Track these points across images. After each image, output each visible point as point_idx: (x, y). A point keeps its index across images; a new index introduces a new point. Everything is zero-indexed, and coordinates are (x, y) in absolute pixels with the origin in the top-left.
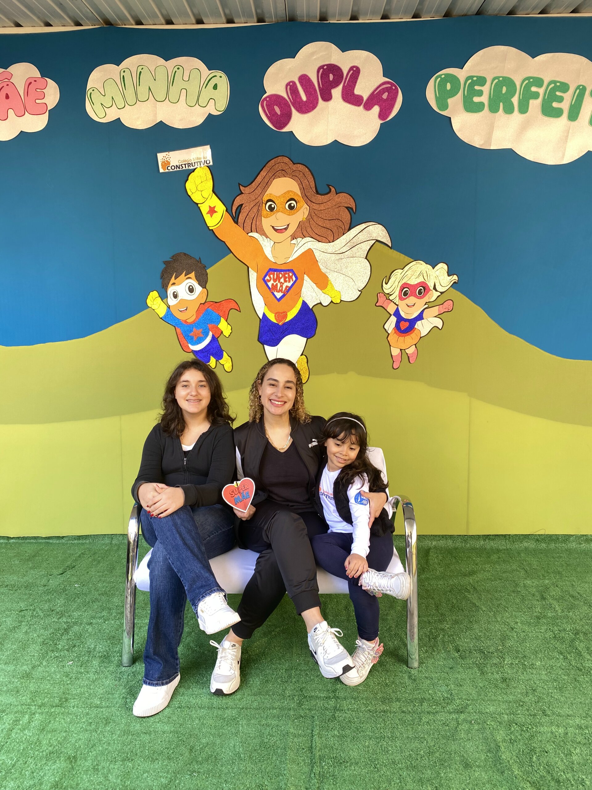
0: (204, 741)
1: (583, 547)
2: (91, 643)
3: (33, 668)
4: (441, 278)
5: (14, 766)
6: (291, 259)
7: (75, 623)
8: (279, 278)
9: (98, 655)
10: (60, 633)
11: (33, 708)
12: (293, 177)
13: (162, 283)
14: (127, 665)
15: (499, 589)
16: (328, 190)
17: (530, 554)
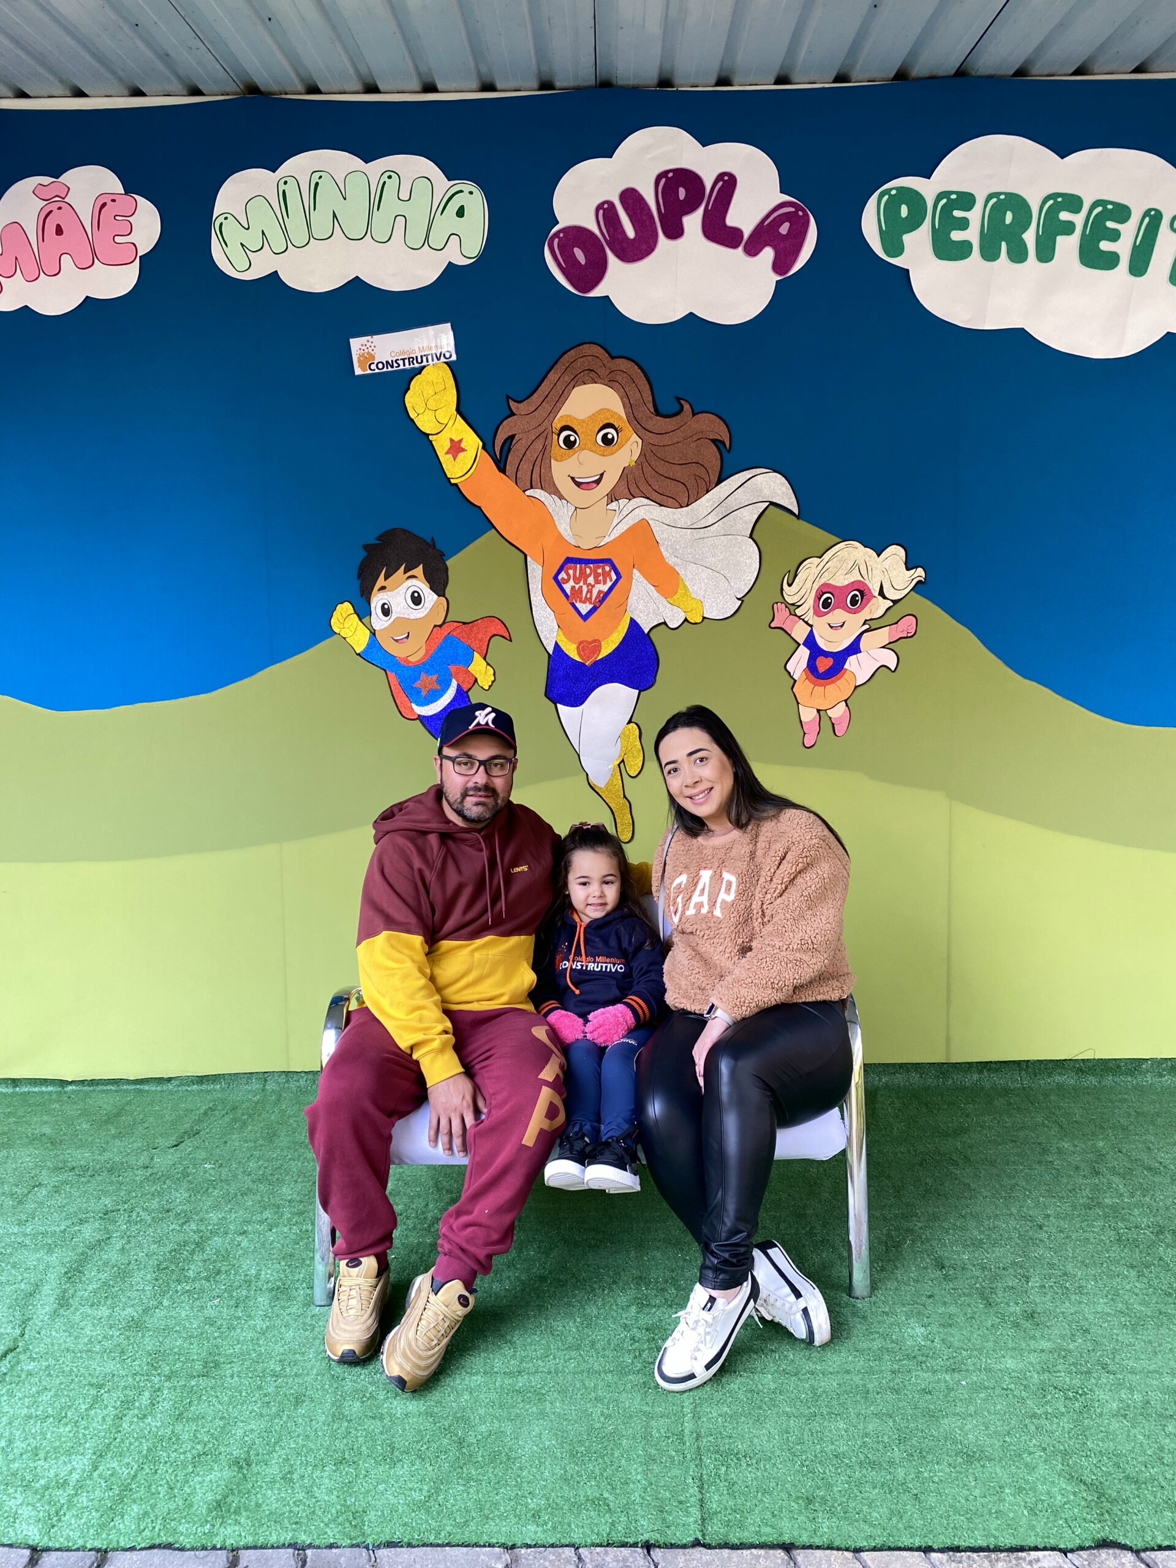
0: (483, 1428)
1: (1167, 1081)
2: (249, 1266)
3: (146, 1311)
4: (893, 574)
5: (135, 1476)
6: (607, 540)
7: (214, 1233)
8: (584, 576)
9: (265, 1287)
10: (187, 1251)
11: (156, 1380)
12: (610, 382)
13: (361, 587)
14: (322, 1304)
15: (1012, 1159)
16: (678, 408)
17: (1067, 1095)
